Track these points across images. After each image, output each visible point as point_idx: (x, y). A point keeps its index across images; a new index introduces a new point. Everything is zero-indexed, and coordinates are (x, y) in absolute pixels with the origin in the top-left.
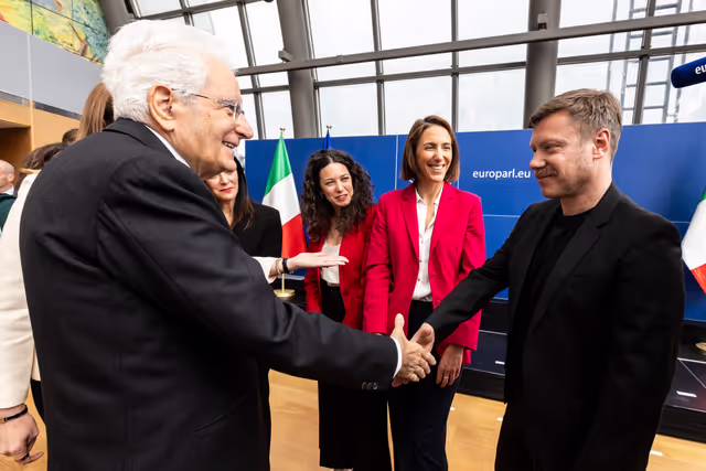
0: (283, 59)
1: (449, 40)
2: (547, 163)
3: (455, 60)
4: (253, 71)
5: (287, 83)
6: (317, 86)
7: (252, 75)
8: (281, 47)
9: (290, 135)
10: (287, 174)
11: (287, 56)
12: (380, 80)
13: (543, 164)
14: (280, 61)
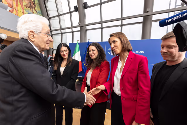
0: (79, 24)
1: (120, 17)
2: (168, 51)
3: (122, 22)
4: (72, 27)
5: (79, 30)
6: (86, 30)
7: (72, 28)
8: (79, 22)
9: (79, 42)
10: (78, 51)
11: (80, 23)
12: (102, 28)
13: (167, 51)
14: (78, 25)
